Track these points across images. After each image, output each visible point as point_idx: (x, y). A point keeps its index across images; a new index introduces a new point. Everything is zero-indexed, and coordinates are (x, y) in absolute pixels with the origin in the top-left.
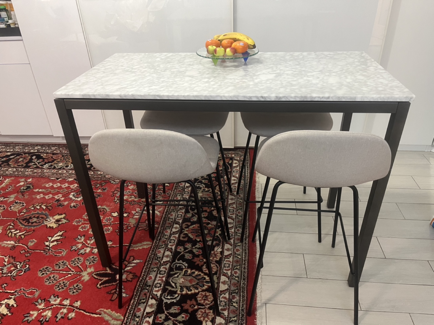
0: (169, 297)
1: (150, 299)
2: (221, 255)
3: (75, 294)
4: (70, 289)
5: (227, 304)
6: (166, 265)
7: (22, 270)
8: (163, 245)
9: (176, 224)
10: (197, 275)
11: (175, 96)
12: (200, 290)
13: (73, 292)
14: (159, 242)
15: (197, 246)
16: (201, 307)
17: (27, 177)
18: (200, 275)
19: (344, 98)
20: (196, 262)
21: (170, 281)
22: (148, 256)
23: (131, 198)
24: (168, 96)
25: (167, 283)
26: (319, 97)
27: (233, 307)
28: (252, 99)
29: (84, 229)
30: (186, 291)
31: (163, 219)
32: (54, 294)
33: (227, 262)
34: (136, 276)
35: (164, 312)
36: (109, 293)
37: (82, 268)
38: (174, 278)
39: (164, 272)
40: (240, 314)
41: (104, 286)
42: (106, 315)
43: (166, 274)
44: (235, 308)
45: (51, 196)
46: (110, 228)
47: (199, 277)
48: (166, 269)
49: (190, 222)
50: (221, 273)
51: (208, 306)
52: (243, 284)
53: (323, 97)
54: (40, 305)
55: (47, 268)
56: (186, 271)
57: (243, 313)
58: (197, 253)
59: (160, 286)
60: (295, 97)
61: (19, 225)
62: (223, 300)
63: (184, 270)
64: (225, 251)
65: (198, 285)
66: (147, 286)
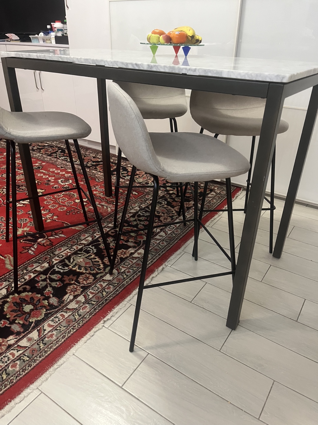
0: (60, 267)
1: (46, 262)
2: (129, 256)
5: (99, 290)
6: (80, 246)
8: (91, 232)
10: (95, 261)
12: (87, 272)
13: (3, 238)
14: (90, 229)
16: (77, 284)
17: (43, 161)
18: (99, 262)
20: (105, 252)
21: (72, 257)
22: (73, 235)
23: (100, 194)
25: (68, 258)
26: (186, 69)
27: (101, 294)
28: (128, 67)
29: (47, 203)
30: (76, 269)
31: (109, 215)
33: (129, 262)
34: (52, 244)
35: (46, 275)
36: (24, 248)
37: (22, 226)
38: (77, 257)
39: (73, 250)
40: (101, 301)
41: (25, 242)
42: (8, 260)
43: (73, 252)
44: (101, 296)
45: (47, 176)
46: (65, 208)
47: (96, 263)
48: (77, 248)
49: (129, 224)
50: (117, 267)
51: (83, 285)
52: (126, 282)
53: (189, 70)
56: (91, 255)
57: (104, 302)
58: (112, 247)
59: (62, 258)
60: (165, 67)
62: (98, 286)
63: (89, 254)
64: (136, 254)
65: (89, 268)
66: (53, 254)
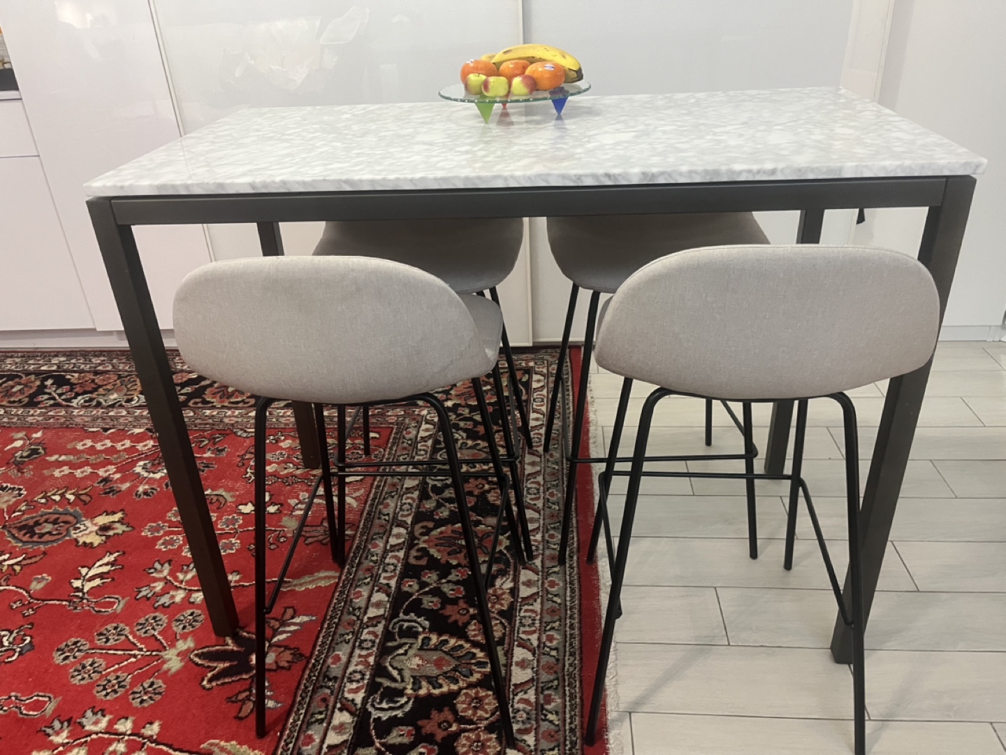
0: (384, 705)
1: (336, 710)
2: (513, 597)
3: (145, 705)
4: (134, 693)
5: (534, 716)
6: (376, 626)
7: (14, 651)
8: (366, 578)
9: (398, 526)
10: (454, 649)
11: (389, 180)
12: (461, 684)
13: (142, 701)
14: (356, 570)
15: (451, 577)
16: (468, 727)
17: (31, 428)
18: (461, 646)
19: (812, 170)
20: (450, 616)
21: (387, 664)
22: (329, 606)
23: (286, 468)
24: (372, 182)
25: (379, 670)
26: (750, 171)
27: (547, 723)
28: (582, 182)
29: (169, 547)
30: (428, 689)
31: (365, 514)
32: (94, 707)
33: (528, 614)
34: (301, 655)
35: (372, 744)
36: (234, 699)
37: (163, 641)
38: (397, 658)
39: (370, 644)
40: (565, 740)
41: (219, 683)
43: (375, 649)
44: (553, 727)
45: (88, 470)
46: (233, 541)
47: (460, 653)
48: (376, 636)
49: (434, 520)
50: (514, 641)
51: (485, 722)
52: (570, 665)
53: (759, 172)
54: (57, 733)
55: (75, 643)
56: (428, 639)
57: (574, 739)
58: (451, 594)
59: (363, 679)
60: (691, 172)
61: (10, 542)
62: (521, 706)
63: (421, 637)
64: (522, 588)
65: (457, 673)
66: (330, 680)
